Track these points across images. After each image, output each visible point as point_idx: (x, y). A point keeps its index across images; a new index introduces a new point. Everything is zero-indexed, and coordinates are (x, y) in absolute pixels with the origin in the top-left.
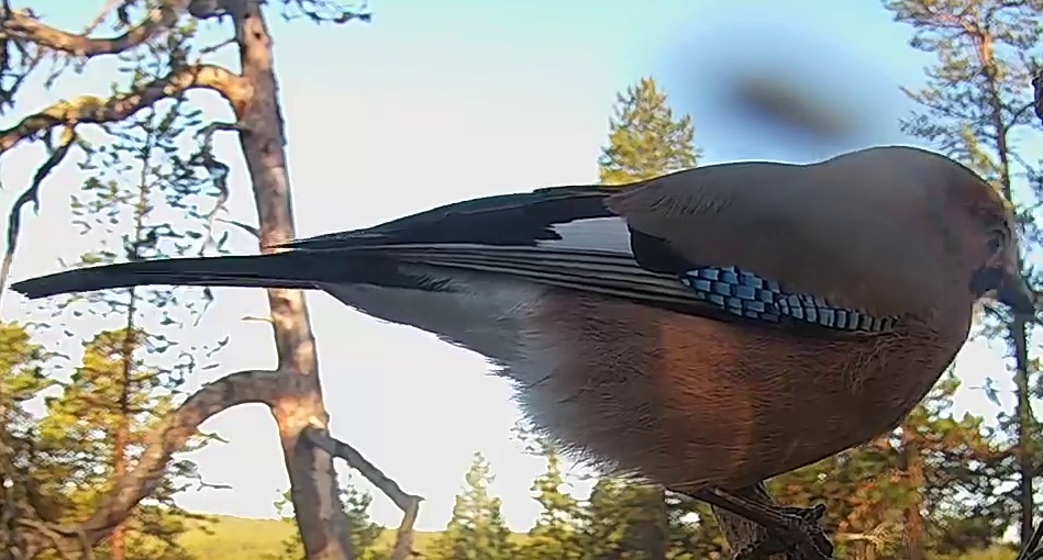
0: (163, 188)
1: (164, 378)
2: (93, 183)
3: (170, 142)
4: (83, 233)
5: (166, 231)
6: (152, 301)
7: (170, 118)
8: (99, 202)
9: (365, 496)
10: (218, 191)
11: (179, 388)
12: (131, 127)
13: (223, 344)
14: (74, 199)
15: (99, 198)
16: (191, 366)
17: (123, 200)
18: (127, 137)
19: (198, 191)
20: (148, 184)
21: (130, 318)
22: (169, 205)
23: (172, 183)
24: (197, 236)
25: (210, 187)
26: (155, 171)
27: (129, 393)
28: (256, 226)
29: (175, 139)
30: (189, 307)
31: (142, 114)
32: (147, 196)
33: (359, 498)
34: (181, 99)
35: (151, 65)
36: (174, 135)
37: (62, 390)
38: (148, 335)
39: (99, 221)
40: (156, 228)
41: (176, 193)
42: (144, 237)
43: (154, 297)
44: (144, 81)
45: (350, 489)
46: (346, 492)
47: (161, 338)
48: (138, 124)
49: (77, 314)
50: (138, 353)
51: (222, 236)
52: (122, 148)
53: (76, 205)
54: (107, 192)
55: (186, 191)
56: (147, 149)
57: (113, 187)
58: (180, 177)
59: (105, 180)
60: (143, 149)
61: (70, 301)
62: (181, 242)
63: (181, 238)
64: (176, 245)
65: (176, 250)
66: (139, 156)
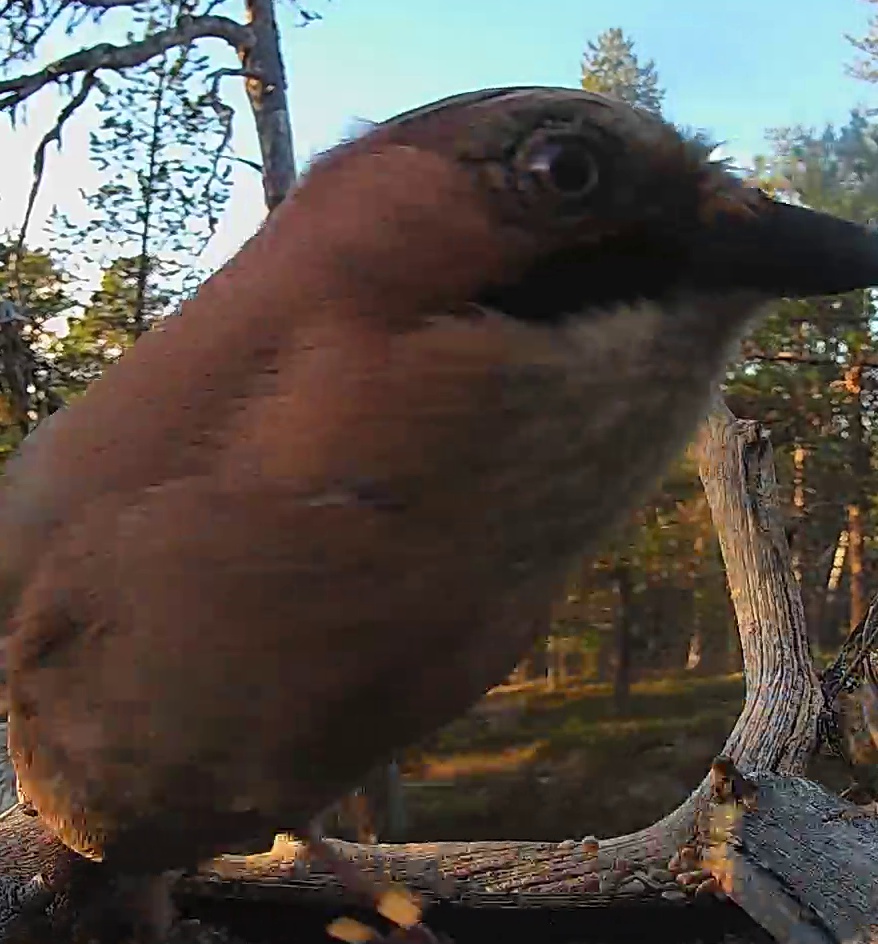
0: (174, 127)
1: (174, 300)
2: (110, 123)
3: (181, 85)
4: (101, 169)
5: (177, 166)
6: (163, 230)
7: (180, 64)
8: (115, 141)
10: (223, 129)
12: (145, 72)
14: (94, 137)
15: (116, 137)
17: (139, 138)
18: (141, 81)
19: (206, 129)
20: (160, 124)
21: (144, 245)
22: (179, 143)
23: (182, 123)
24: (204, 170)
25: (216, 125)
26: (167, 112)
27: (143, 314)
28: (260, 162)
29: (185, 83)
30: (197, 234)
31: (155, 61)
32: (159, 135)
34: (189, 46)
35: (163, 16)
36: (184, 79)
37: (83, 310)
38: (161, 261)
39: (116, 158)
40: (165, 163)
41: (186, 132)
42: (156, 169)
43: (165, 225)
44: (157, 30)
47: (173, 263)
48: (153, 69)
49: (96, 242)
51: (224, 169)
52: (137, 91)
53: (95, 142)
54: (124, 132)
55: (195, 129)
56: (159, 92)
57: (128, 126)
58: (189, 117)
59: (121, 120)
60: (156, 92)
61: (89, 229)
62: (190, 176)
63: (190, 172)
64: (185, 178)
65: (185, 183)
66: (153, 99)
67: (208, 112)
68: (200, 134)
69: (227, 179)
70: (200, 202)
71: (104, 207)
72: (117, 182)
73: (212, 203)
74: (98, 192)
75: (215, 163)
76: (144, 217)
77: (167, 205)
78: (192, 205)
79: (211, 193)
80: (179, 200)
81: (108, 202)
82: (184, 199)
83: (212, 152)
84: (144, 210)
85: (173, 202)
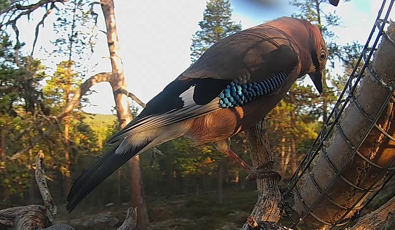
0: (79, 20)
1: (79, 75)
2: (59, 19)
3: (81, 7)
4: (57, 33)
5: (80, 33)
6: (76, 53)
7: (81, 1)
8: (61, 24)
9: (137, 108)
11: (84, 77)
12: (70, 3)
13: (96, 65)
14: (54, 23)
16: (87, 71)
17: (68, 24)
18: (69, 6)
19: (89, 21)
20: (75, 19)
21: (70, 57)
22: (81, 25)
23: (82, 19)
24: (89, 34)
25: (93, 20)
26: (77, 16)
27: (70, 79)
28: (106, 31)
30: (87, 54)
32: (75, 23)
33: (135, 109)
36: (82, 5)
37: (51, 78)
38: (75, 62)
39: (61, 30)
40: (77, 32)
41: (83, 22)
42: (74, 34)
43: (77, 51)
45: (133, 106)
46: (131, 107)
47: (79, 63)
48: (73, 2)
49: (55, 56)
50: (73, 67)
51: (96, 34)
52: (68, 9)
53: (55, 25)
54: (64, 22)
55: (86, 21)
57: (65, 20)
58: (84, 17)
59: (63, 18)
60: (74, 9)
61: (53, 53)
62: (85, 36)
63: (85, 34)
64: (83, 37)
66: (73, 11)
67: (90, 16)
69: (97, 37)
70: (88, 44)
71: (57, 45)
72: (62, 38)
74: (56, 41)
75: (92, 32)
76: (70, 48)
77: (77, 45)
78: (85, 45)
79: (91, 41)
80: (81, 43)
81: (59, 43)
82: (83, 44)
83: (91, 28)
84: (70, 46)
85: (79, 44)
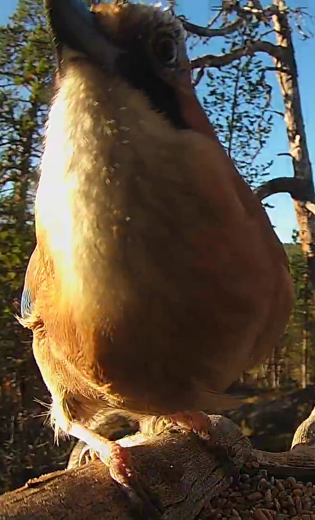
0: (244, 95)
2: (213, 93)
3: (248, 74)
5: (245, 114)
6: (239, 146)
7: (247, 64)
8: (215, 102)
12: (230, 68)
13: (270, 165)
15: (216, 100)
16: (256, 175)
17: (227, 101)
18: (229, 72)
19: (259, 97)
20: (238, 94)
22: (247, 103)
23: (248, 93)
25: (265, 95)
26: (241, 88)
28: (285, 112)
29: (250, 73)
31: (235, 62)
32: (237, 100)
34: (252, 56)
35: (239, 41)
38: (237, 161)
39: (216, 110)
40: (241, 113)
41: (250, 98)
42: (235, 117)
43: (240, 144)
44: (237, 48)
47: (243, 162)
48: (234, 67)
51: (269, 117)
52: (226, 77)
53: (206, 103)
54: (220, 97)
55: (255, 97)
56: (237, 77)
57: (223, 95)
58: (252, 91)
59: (218, 91)
60: (236, 78)
62: (253, 120)
63: (252, 117)
64: (250, 121)
65: (249, 123)
66: (234, 81)
67: (261, 88)
68: (257, 99)
69: (270, 122)
70: (257, 133)
72: (217, 122)
73: (262, 133)
75: (263, 113)
76: (229, 140)
77: (241, 134)
78: (253, 134)
79: (262, 128)
80: (247, 131)
82: (249, 132)
83: (263, 108)
84: (229, 136)
85: (244, 133)
